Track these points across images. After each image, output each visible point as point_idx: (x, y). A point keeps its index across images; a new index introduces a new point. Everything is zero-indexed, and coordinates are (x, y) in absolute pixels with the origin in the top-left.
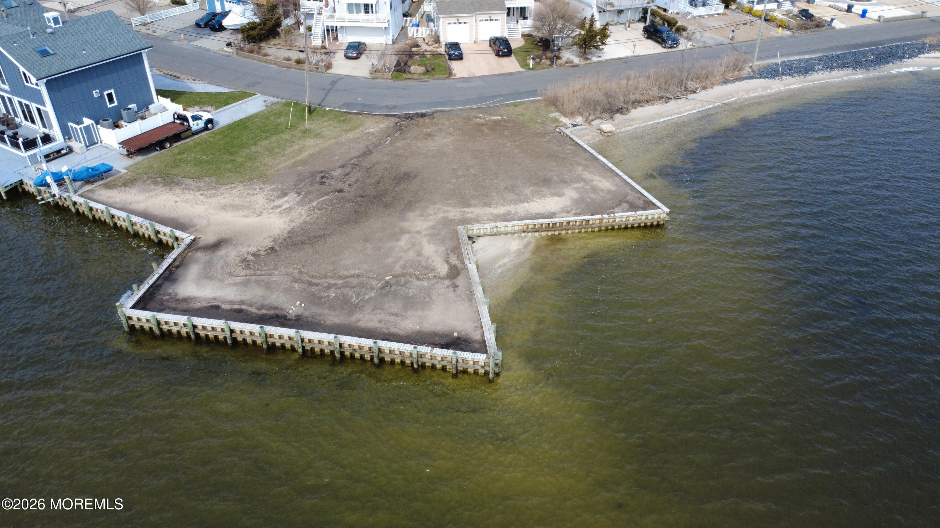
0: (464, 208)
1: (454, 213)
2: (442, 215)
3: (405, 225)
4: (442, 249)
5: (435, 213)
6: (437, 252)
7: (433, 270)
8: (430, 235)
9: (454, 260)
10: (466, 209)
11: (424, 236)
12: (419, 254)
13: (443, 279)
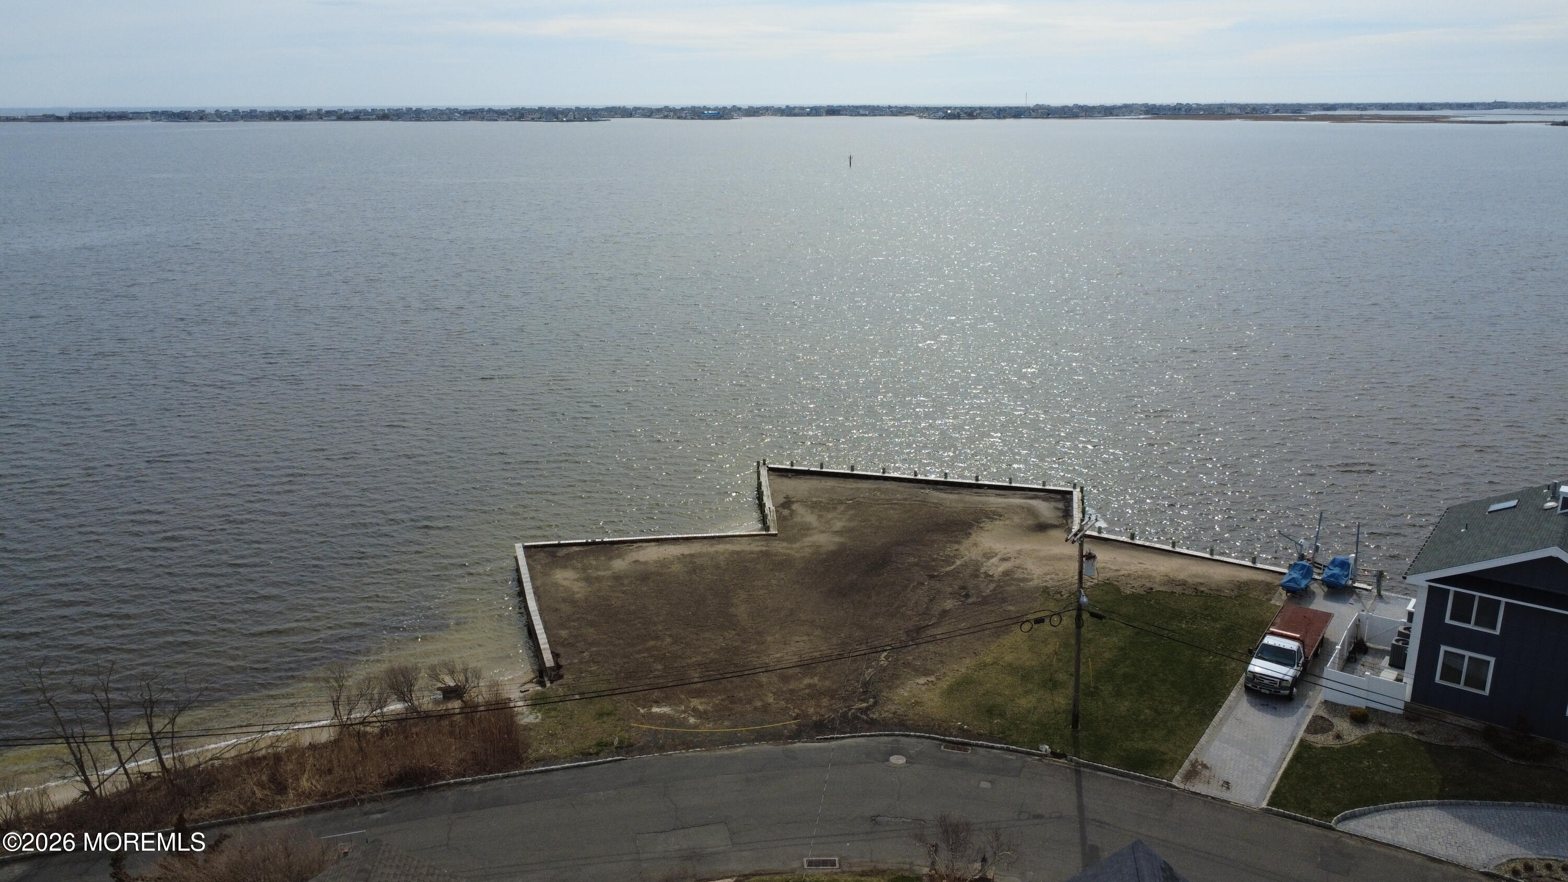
0: (767, 551)
1: (779, 547)
2: (794, 546)
3: (837, 539)
4: (798, 519)
5: (802, 548)
6: (802, 516)
7: (807, 506)
8: (808, 529)
9: (786, 512)
10: (764, 549)
11: (816, 528)
12: (820, 516)
13: (797, 502)
